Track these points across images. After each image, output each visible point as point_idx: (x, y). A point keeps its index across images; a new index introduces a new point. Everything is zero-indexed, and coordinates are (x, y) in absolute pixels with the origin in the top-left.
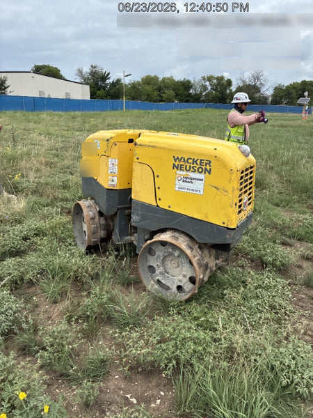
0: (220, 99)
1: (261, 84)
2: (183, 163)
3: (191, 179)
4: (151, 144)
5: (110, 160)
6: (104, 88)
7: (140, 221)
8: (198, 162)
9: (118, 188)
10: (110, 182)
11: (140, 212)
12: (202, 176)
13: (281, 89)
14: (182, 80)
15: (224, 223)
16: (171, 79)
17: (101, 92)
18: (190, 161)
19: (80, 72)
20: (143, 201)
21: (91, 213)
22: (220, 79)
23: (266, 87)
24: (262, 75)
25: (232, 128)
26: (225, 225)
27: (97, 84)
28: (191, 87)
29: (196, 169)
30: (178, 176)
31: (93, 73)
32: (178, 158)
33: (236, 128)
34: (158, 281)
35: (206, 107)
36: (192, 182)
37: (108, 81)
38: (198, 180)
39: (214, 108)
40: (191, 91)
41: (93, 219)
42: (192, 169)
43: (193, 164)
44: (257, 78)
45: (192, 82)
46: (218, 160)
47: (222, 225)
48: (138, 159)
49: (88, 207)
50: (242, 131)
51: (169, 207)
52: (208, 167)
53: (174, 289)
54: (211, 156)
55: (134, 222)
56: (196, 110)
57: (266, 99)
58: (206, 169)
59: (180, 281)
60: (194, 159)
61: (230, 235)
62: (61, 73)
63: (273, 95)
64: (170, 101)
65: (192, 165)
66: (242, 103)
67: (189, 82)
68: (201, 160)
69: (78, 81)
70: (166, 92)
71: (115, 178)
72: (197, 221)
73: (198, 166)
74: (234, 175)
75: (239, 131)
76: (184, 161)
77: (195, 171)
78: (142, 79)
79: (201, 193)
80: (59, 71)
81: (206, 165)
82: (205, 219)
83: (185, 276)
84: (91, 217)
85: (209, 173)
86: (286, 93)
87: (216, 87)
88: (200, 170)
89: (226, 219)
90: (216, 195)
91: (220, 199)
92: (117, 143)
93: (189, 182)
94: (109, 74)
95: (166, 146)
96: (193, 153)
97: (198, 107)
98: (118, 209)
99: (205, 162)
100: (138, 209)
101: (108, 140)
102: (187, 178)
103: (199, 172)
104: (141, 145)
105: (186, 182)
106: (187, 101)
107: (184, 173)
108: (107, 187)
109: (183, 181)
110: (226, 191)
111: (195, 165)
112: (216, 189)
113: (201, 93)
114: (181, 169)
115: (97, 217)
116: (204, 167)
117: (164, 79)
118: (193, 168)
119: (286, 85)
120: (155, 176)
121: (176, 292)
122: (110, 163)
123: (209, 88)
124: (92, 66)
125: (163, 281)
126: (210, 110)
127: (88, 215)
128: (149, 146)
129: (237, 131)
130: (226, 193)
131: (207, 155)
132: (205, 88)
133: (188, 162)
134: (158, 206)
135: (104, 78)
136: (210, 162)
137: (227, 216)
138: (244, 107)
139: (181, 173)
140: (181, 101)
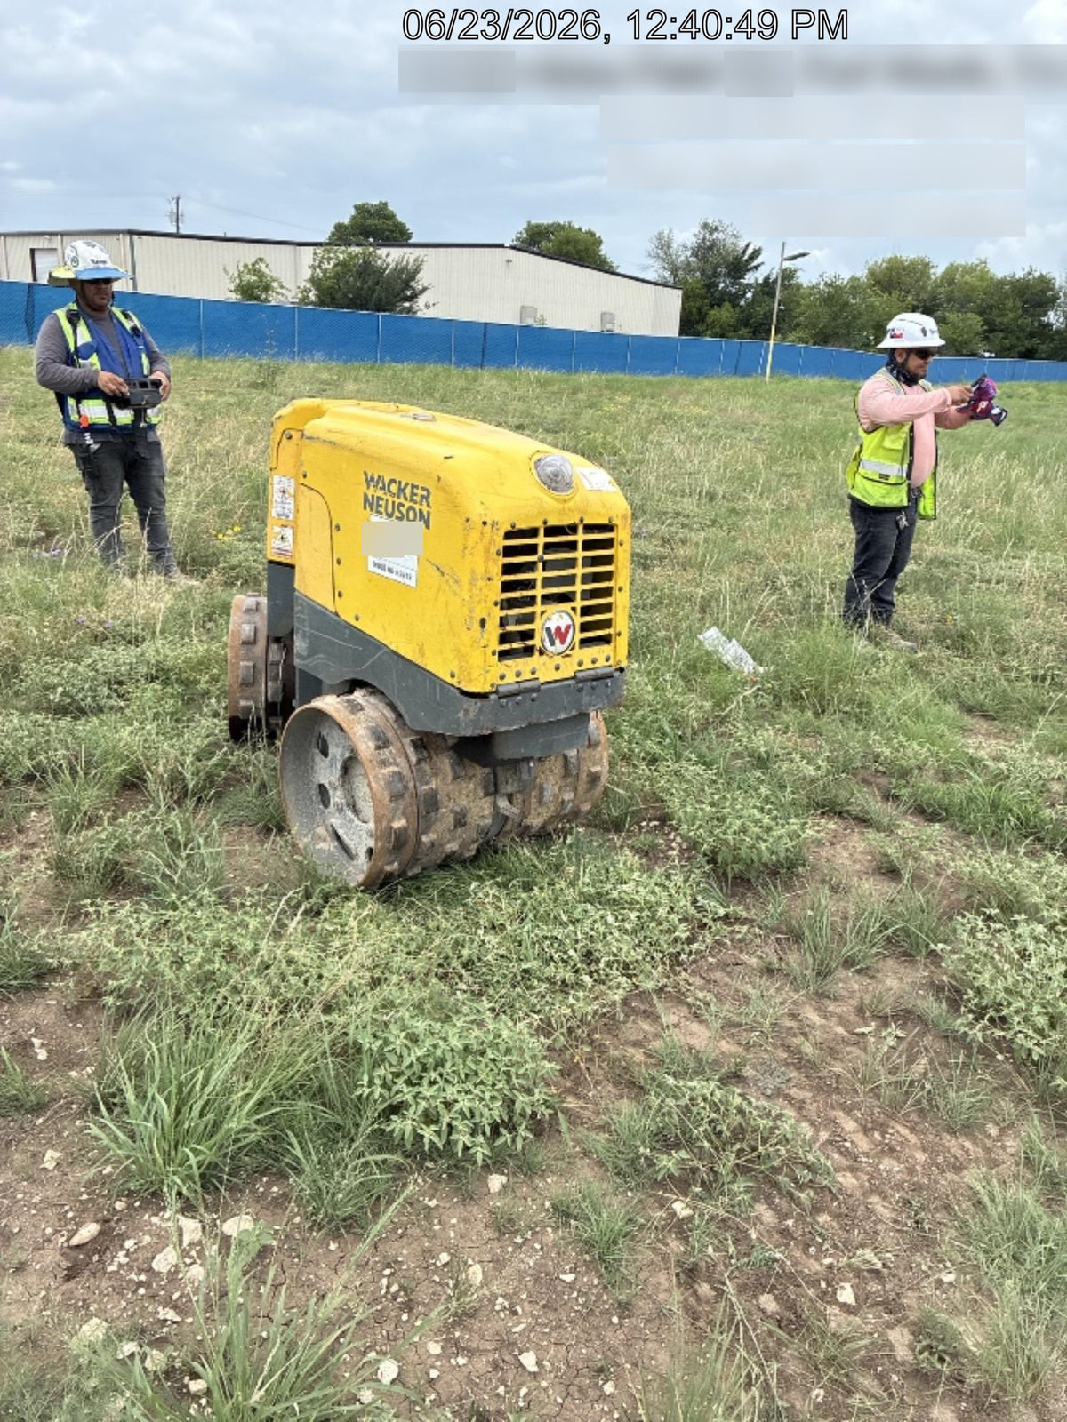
2: (381, 494)
4: (329, 436)
5: (276, 478)
6: (734, 299)
7: (309, 656)
8: (408, 492)
10: (278, 544)
11: (307, 630)
15: (453, 676)
17: (724, 314)
18: (394, 488)
19: (664, 245)
20: (312, 596)
21: (246, 626)
25: (868, 432)
26: (454, 682)
27: (711, 286)
28: (1053, 302)
29: (404, 511)
31: (705, 250)
32: (372, 478)
33: (879, 434)
37: (749, 278)
40: (1051, 317)
41: (249, 643)
42: (396, 512)
43: (399, 496)
46: (443, 490)
47: (449, 679)
48: (305, 476)
49: (248, 611)
50: (899, 445)
51: (357, 619)
52: (425, 509)
54: (430, 476)
55: (297, 655)
58: (421, 512)
60: (400, 483)
61: (467, 712)
62: (604, 250)
65: (397, 501)
66: (909, 351)
68: (413, 487)
69: (651, 276)
70: (951, 315)
71: (289, 533)
73: (407, 504)
74: (475, 535)
75: (888, 443)
76: (384, 487)
77: (402, 517)
78: (872, 273)
79: (414, 583)
80: (600, 242)
81: (421, 502)
82: (419, 662)
84: (243, 637)
85: (427, 524)
88: (411, 515)
89: (456, 663)
90: (439, 590)
91: (447, 604)
92: (294, 434)
94: (756, 253)
95: (353, 442)
96: (406, 469)
99: (420, 492)
100: (303, 619)
103: (408, 519)
104: (311, 438)
107: (383, 522)
110: (457, 582)
111: (402, 499)
112: (438, 573)
114: (377, 511)
115: (264, 643)
116: (417, 507)
117: (952, 270)
118: (398, 508)
120: (334, 527)
122: (276, 488)
124: (705, 226)
125: (342, 833)
127: (237, 633)
128: (325, 442)
129: (880, 446)
130: (455, 587)
131: (424, 474)
133: (389, 491)
134: (336, 613)
135: (739, 265)
136: (429, 493)
137: (460, 655)
138: (914, 363)
139: (379, 520)
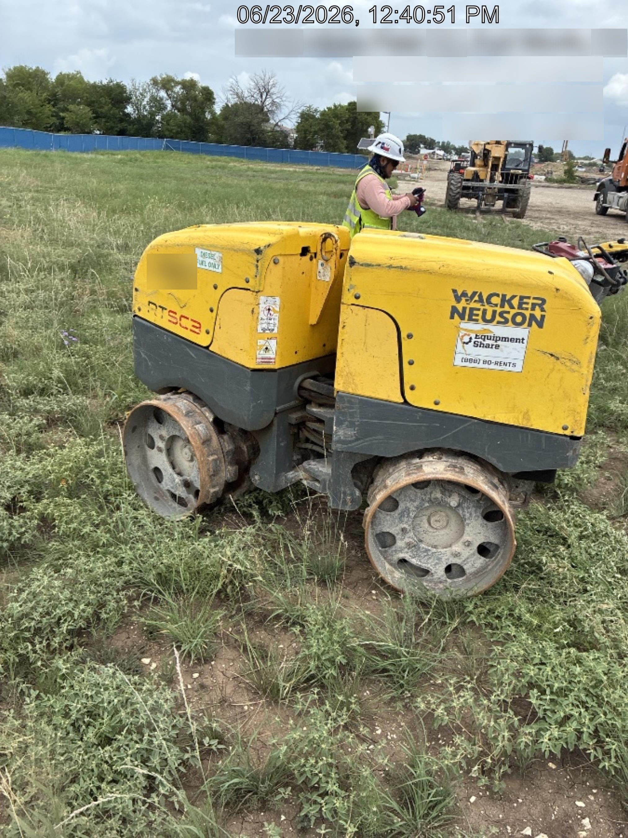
0: (193, 132)
1: (273, 103)
2: (478, 305)
3: (496, 339)
4: (395, 263)
5: (262, 299)
7: (357, 439)
8: (515, 302)
9: (276, 366)
10: (262, 354)
11: (357, 420)
12: (521, 332)
13: (313, 117)
14: (105, 82)
15: (565, 428)
16: (77, 78)
18: (496, 300)
20: (367, 394)
21: (199, 427)
22: (189, 85)
23: (285, 111)
24: (274, 85)
26: (568, 432)
28: (128, 100)
29: (509, 316)
30: (462, 333)
32: (464, 294)
34: (403, 561)
35: (167, 148)
36: (497, 347)
38: (512, 340)
39: (184, 150)
40: (129, 109)
42: (498, 318)
43: (502, 306)
44: (265, 91)
45: (129, 87)
46: (563, 298)
47: (561, 432)
48: (357, 297)
49: (188, 414)
51: (436, 403)
52: (538, 313)
53: (439, 572)
54: (546, 288)
55: (339, 441)
56: (148, 153)
57: (285, 134)
58: (532, 317)
59: (457, 555)
60: (504, 296)
61: (575, 450)
63: (298, 129)
64: (84, 130)
65: (499, 310)
67: (120, 88)
68: (522, 298)
70: (71, 107)
71: (273, 344)
72: (502, 428)
73: (513, 312)
76: (481, 300)
77: (506, 321)
78: (8, 75)
79: (518, 368)
81: (533, 309)
82: (522, 424)
83: (468, 544)
84: (202, 437)
85: (540, 324)
86: (322, 127)
87: (183, 103)
88: (519, 319)
89: (569, 418)
90: (552, 370)
91: (561, 379)
92: (281, 259)
93: (488, 346)
95: (435, 266)
96: (504, 283)
97: (151, 148)
98: (276, 414)
99: (531, 301)
100: (352, 415)
101: (258, 251)
102: (485, 338)
103: (515, 323)
104: (368, 265)
105: (481, 345)
106: (122, 133)
107: (479, 327)
108: (253, 365)
109: (476, 345)
110: (577, 363)
111: (507, 308)
112: (552, 359)
113: (153, 114)
114: (470, 319)
115: (215, 437)
116: (527, 313)
118: (501, 315)
119: (321, 109)
120: (404, 335)
121: (444, 577)
122: (262, 306)
123: (169, 103)
125: (414, 561)
126: (176, 154)
128: (390, 267)
130: (575, 367)
131: (537, 287)
132: (157, 104)
133: (489, 302)
134: (406, 402)
136: (544, 301)
137: (574, 412)
138: (389, 168)
139: (471, 326)
140: (108, 131)
